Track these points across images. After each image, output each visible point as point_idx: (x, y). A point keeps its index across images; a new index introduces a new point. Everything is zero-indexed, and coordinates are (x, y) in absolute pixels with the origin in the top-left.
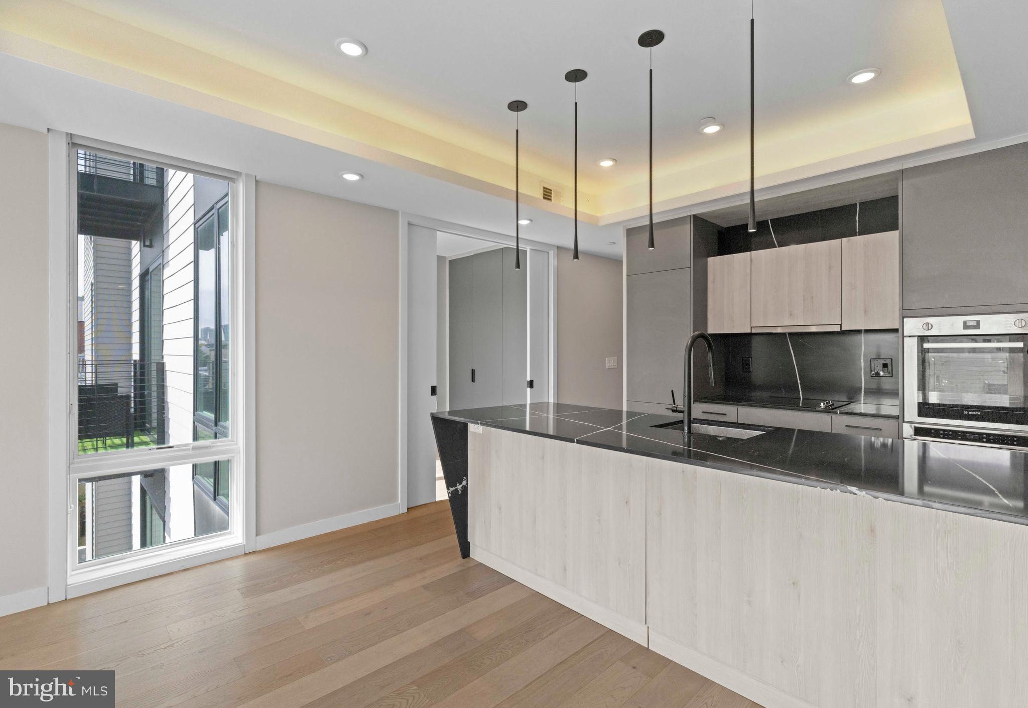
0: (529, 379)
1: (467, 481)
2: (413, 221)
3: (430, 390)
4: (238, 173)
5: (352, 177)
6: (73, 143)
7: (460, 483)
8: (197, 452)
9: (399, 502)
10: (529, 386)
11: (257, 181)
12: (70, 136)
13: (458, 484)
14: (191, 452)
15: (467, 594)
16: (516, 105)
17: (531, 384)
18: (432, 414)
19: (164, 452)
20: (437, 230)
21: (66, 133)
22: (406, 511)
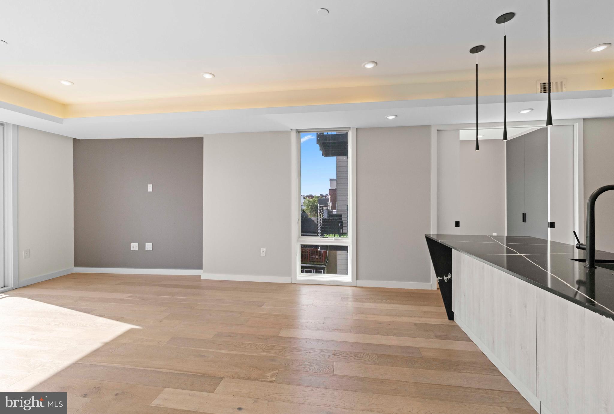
0: (549, 221)
1: (452, 276)
2: (440, 128)
3: (455, 223)
4: (350, 128)
5: (391, 117)
6: (298, 132)
7: (446, 276)
8: (336, 241)
9: (432, 283)
10: (549, 226)
11: (356, 129)
12: (297, 130)
13: (444, 276)
14: (333, 241)
15: (435, 335)
16: (476, 50)
17: (552, 225)
18: (425, 235)
19: (326, 239)
20: (460, 130)
21: (296, 129)
22: (436, 289)
